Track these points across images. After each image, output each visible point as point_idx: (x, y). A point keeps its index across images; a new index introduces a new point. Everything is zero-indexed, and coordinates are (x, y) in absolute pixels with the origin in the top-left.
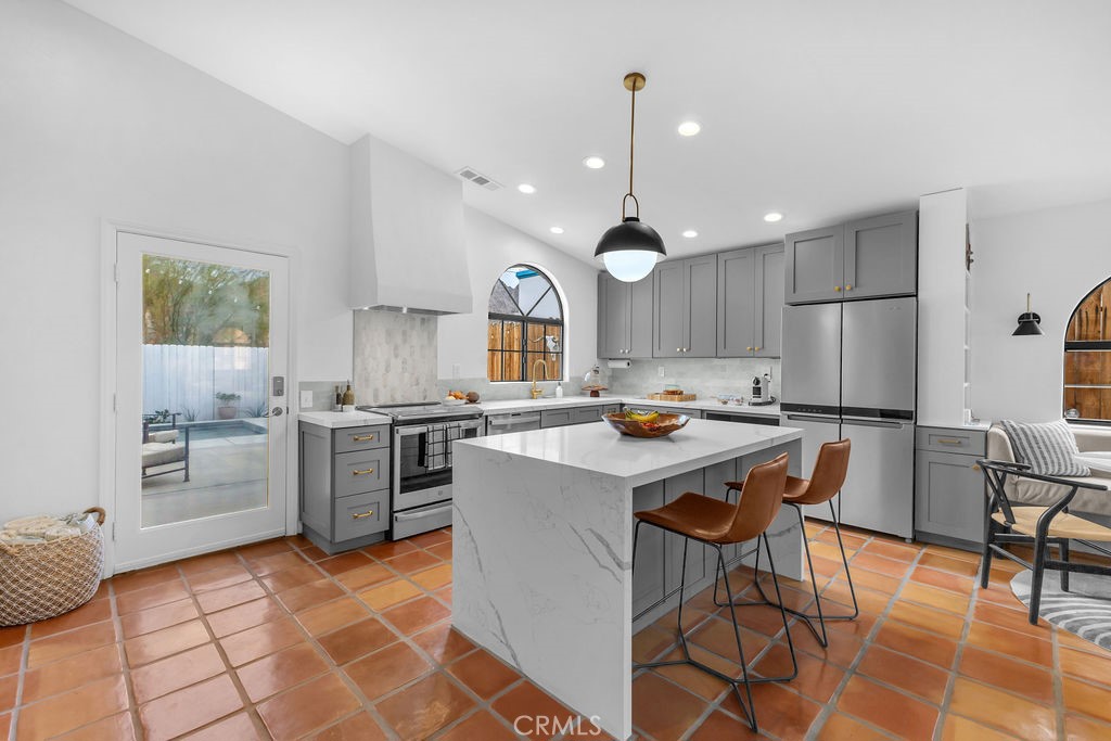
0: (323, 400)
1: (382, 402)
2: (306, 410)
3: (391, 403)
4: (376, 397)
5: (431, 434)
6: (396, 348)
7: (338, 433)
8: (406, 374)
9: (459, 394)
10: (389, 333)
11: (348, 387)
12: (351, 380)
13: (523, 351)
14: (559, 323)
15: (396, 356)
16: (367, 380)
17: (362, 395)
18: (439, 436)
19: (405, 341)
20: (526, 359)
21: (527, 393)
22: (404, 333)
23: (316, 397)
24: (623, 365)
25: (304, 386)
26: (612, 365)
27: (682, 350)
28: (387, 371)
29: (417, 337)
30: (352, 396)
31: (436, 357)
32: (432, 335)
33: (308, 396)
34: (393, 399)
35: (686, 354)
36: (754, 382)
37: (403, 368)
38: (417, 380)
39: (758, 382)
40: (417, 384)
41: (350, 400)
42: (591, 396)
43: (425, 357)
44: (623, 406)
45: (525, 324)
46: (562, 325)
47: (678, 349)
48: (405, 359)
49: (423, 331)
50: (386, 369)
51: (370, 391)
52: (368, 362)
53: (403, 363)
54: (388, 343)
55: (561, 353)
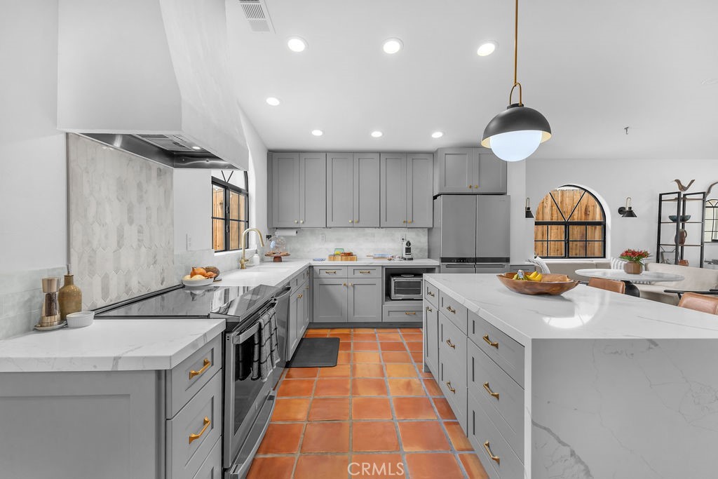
1: (114, 296)
3: (125, 297)
4: (105, 291)
6: (130, 210)
8: (143, 250)
9: (202, 271)
10: (121, 186)
11: (69, 279)
13: (227, 219)
14: (245, 193)
15: (131, 221)
16: (92, 263)
18: (267, 332)
19: (141, 199)
20: (228, 228)
21: (236, 264)
22: (139, 186)
24: (293, 233)
26: (280, 233)
27: (353, 222)
28: (120, 245)
29: (153, 193)
30: (79, 294)
31: (173, 225)
32: (168, 194)
34: (128, 289)
35: (356, 224)
36: (407, 244)
37: (139, 240)
38: (155, 257)
39: (410, 244)
40: (155, 263)
41: (74, 304)
42: (274, 261)
43: (162, 224)
44: (311, 267)
45: (227, 191)
46: (247, 195)
47: (350, 221)
48: (141, 226)
49: (159, 187)
50: (118, 242)
51: (97, 281)
52: (93, 230)
53: (139, 232)
54: (120, 201)
55: (248, 222)
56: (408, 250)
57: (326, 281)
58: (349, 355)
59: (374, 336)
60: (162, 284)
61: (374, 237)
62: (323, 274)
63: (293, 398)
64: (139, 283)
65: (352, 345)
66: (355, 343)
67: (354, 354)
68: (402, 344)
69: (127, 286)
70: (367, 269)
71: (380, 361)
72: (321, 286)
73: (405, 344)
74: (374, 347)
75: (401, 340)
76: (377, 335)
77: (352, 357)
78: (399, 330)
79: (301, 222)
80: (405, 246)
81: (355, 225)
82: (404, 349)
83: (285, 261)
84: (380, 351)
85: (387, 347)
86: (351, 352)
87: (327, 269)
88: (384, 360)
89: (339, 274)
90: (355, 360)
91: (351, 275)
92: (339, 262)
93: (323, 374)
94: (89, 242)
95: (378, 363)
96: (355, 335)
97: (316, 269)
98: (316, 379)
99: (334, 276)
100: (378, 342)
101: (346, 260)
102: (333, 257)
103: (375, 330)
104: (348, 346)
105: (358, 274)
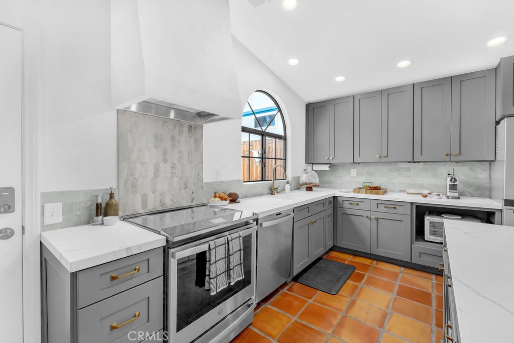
0: (78, 213)
1: (151, 207)
2: (52, 227)
3: (160, 208)
4: (144, 203)
5: (213, 252)
6: (165, 153)
7: (80, 276)
8: (175, 179)
9: (223, 195)
10: (158, 138)
11: (112, 196)
12: (115, 186)
13: (263, 158)
14: (284, 138)
15: (165, 161)
16: (134, 186)
17: (129, 202)
18: (221, 252)
19: (173, 146)
20: (265, 164)
21: (267, 190)
22: (173, 138)
23: (67, 210)
24: (326, 168)
25: (48, 197)
26: (317, 167)
27: (380, 157)
28: (156, 175)
29: (185, 142)
30: (117, 205)
31: (202, 163)
32: (198, 142)
33: (55, 212)
34: (162, 204)
35: (385, 160)
36: (451, 180)
37: (172, 173)
38: (186, 184)
39: (455, 180)
40: (186, 187)
41: (113, 210)
42: (307, 190)
43: (192, 162)
44: (335, 198)
45: (264, 137)
46: (286, 139)
47: (377, 156)
48: (174, 164)
49: (190, 137)
50: (155, 174)
51: (138, 198)
52: (135, 167)
53: (172, 167)
54: (156, 148)
55: (286, 159)
56: (453, 187)
57: (349, 212)
58: (356, 287)
59: (396, 275)
60: (192, 202)
61: (410, 171)
62: (346, 204)
63: (281, 312)
64: (172, 200)
65: (365, 278)
66: (369, 277)
67: (362, 288)
68: (429, 295)
69: (161, 201)
70: (394, 205)
71: (387, 307)
72: (344, 215)
73: (433, 296)
74: (388, 288)
75: (430, 290)
76: (400, 275)
77: (358, 291)
78: (434, 277)
79: (331, 158)
80: (449, 182)
81: (383, 160)
82: (429, 302)
83: (315, 191)
84: (394, 295)
85: (406, 293)
86: (360, 285)
87: (350, 200)
88: (393, 307)
89: (361, 206)
90: (358, 295)
91: (374, 208)
92: (363, 195)
93: (319, 298)
94: (132, 174)
95: (383, 308)
96: (375, 268)
97: (340, 200)
98: (310, 301)
99: (357, 207)
100: (398, 283)
101: (371, 193)
102: (358, 190)
103: (402, 269)
104: (360, 277)
105: (382, 208)
